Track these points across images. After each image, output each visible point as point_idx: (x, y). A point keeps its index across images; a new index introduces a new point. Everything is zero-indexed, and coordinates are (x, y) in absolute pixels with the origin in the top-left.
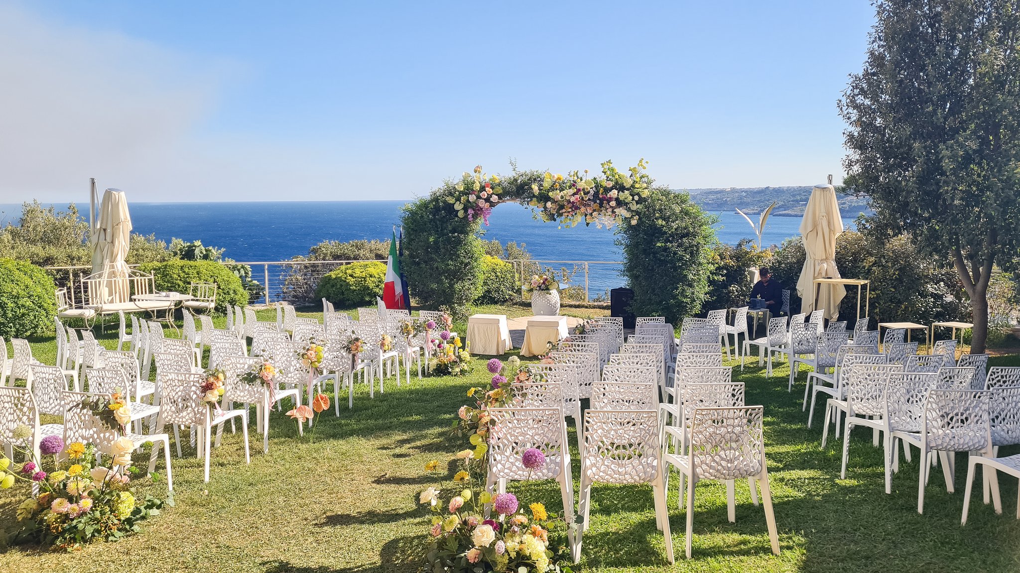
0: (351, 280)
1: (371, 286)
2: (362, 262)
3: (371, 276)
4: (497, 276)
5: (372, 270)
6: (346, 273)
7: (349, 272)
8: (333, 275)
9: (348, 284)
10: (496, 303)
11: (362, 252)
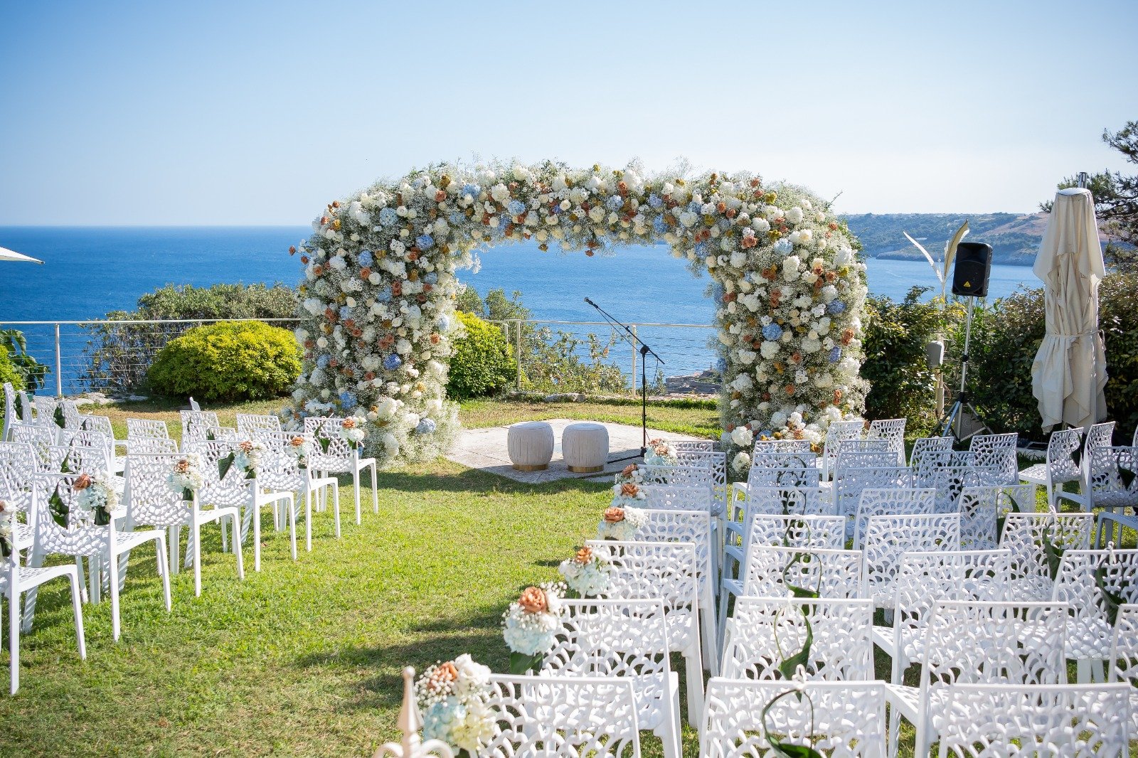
0: (214, 354)
1: (249, 364)
2: (234, 322)
3: (248, 347)
4: (476, 349)
5: (248, 336)
6: (206, 340)
7: (212, 338)
8: (184, 341)
9: (208, 358)
10: (473, 396)
11: (234, 306)
